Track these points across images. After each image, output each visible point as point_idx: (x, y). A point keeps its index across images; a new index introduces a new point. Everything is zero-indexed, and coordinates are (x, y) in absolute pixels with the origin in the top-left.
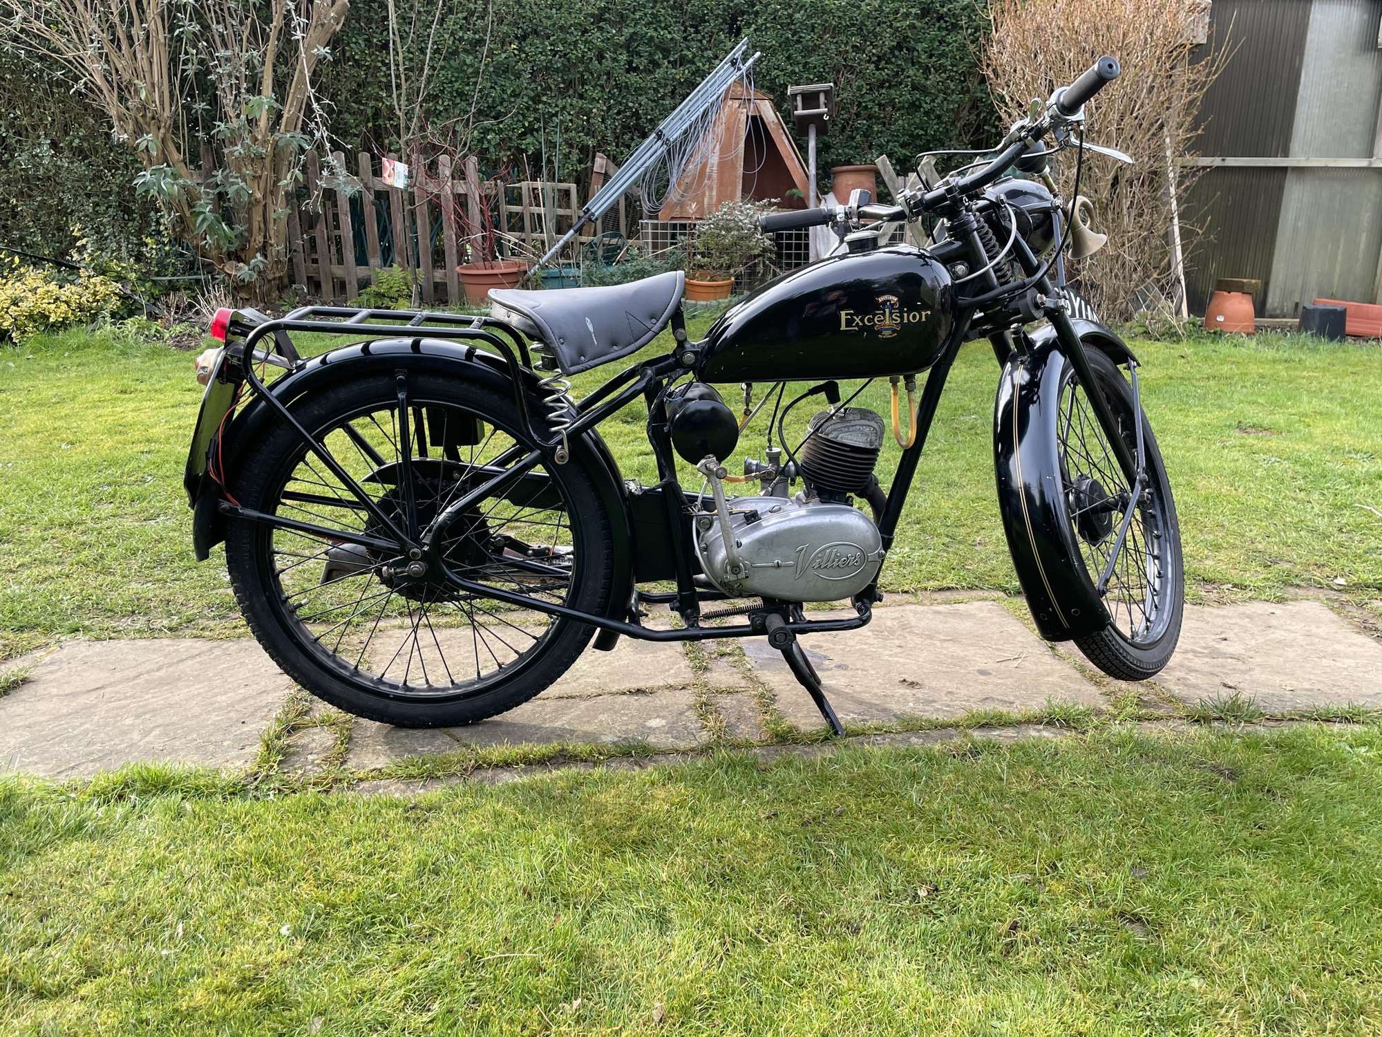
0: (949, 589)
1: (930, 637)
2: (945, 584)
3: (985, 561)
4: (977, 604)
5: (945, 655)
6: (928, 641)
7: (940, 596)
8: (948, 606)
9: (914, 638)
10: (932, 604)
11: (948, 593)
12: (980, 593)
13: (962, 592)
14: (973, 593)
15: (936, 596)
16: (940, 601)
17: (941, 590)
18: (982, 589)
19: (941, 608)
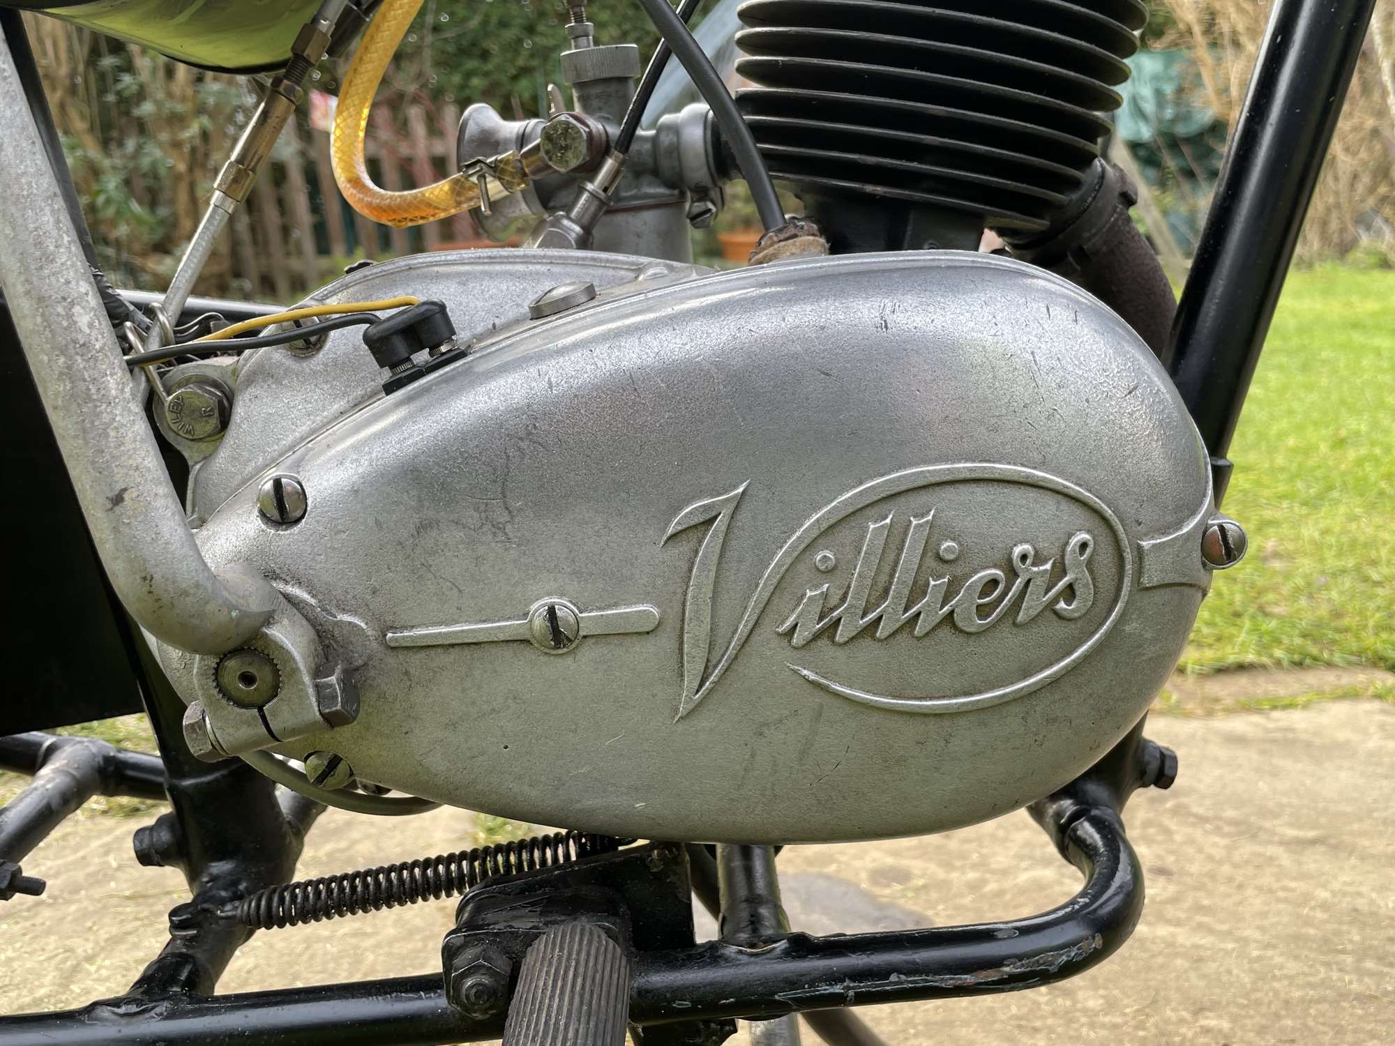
0: (1241, 668)
1: (1245, 830)
2: (1231, 656)
3: (1310, 591)
4: (1340, 709)
5: (1324, 906)
6: (1247, 849)
7: (1226, 689)
8: (1256, 718)
9: (1198, 833)
10: (1210, 714)
11: (1243, 681)
12: (1330, 678)
13: (1280, 676)
14: (1312, 678)
15: (1215, 688)
16: (1229, 702)
17: (1222, 671)
18: (1330, 665)
19: (1241, 724)
